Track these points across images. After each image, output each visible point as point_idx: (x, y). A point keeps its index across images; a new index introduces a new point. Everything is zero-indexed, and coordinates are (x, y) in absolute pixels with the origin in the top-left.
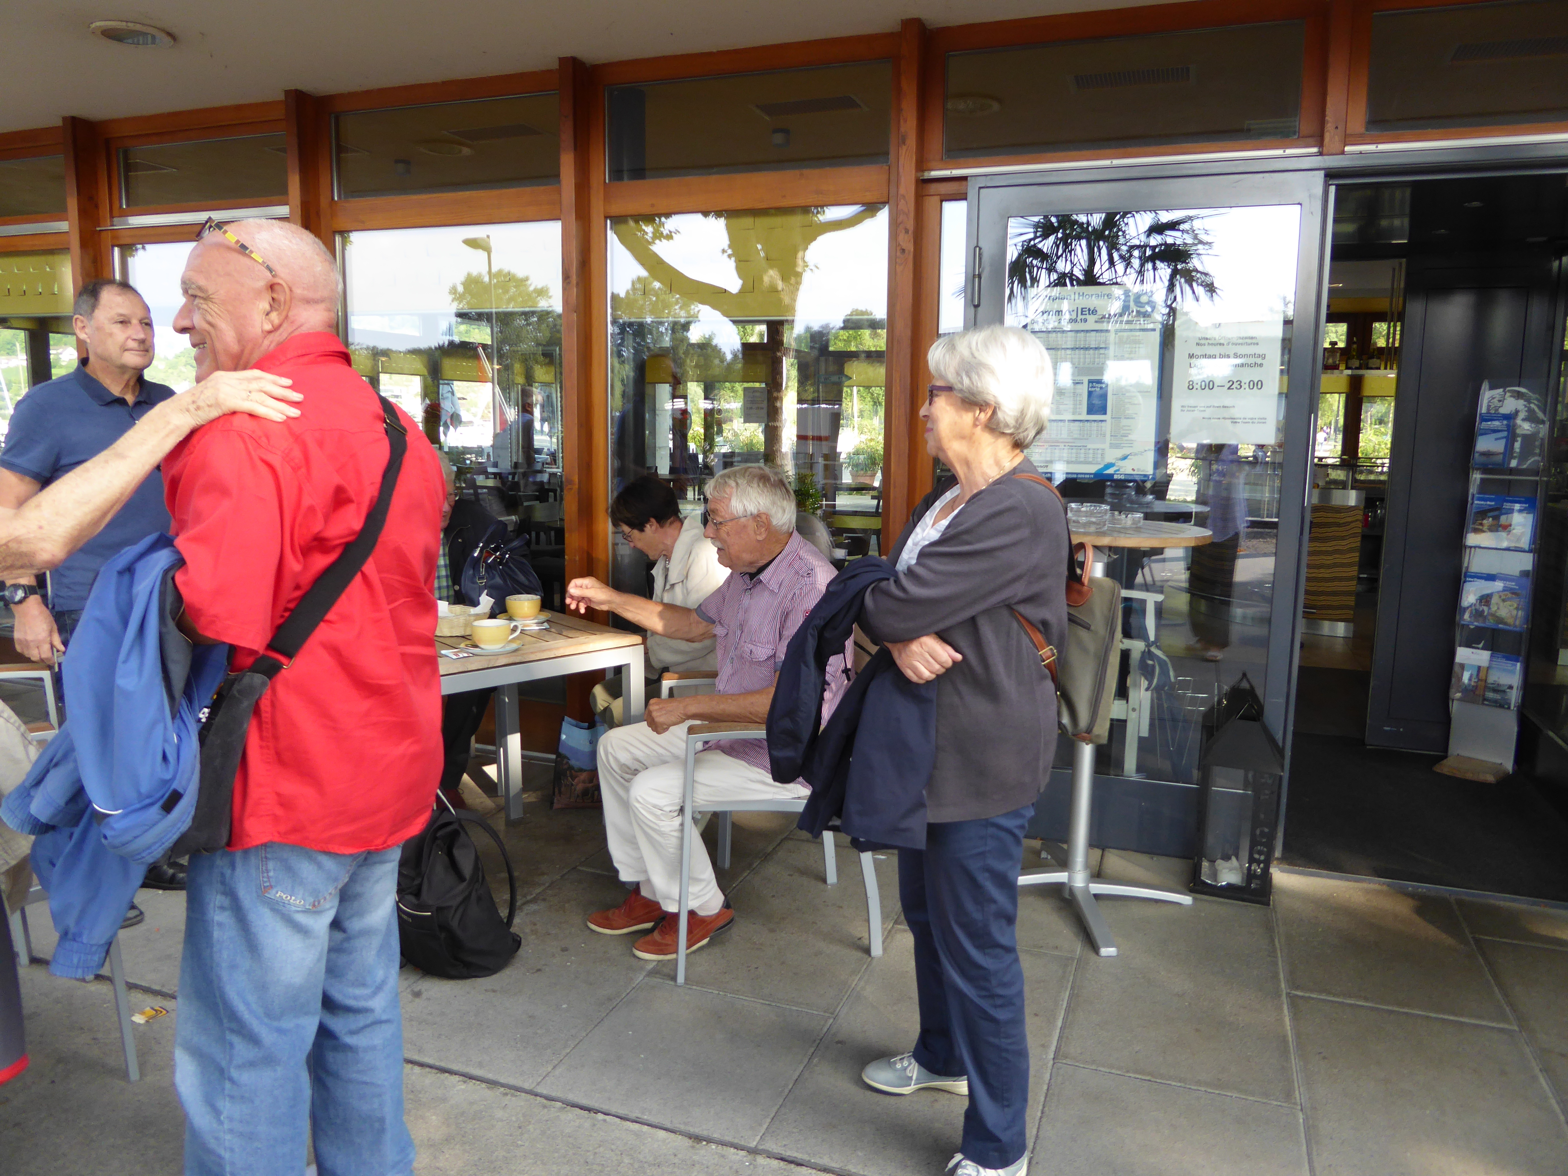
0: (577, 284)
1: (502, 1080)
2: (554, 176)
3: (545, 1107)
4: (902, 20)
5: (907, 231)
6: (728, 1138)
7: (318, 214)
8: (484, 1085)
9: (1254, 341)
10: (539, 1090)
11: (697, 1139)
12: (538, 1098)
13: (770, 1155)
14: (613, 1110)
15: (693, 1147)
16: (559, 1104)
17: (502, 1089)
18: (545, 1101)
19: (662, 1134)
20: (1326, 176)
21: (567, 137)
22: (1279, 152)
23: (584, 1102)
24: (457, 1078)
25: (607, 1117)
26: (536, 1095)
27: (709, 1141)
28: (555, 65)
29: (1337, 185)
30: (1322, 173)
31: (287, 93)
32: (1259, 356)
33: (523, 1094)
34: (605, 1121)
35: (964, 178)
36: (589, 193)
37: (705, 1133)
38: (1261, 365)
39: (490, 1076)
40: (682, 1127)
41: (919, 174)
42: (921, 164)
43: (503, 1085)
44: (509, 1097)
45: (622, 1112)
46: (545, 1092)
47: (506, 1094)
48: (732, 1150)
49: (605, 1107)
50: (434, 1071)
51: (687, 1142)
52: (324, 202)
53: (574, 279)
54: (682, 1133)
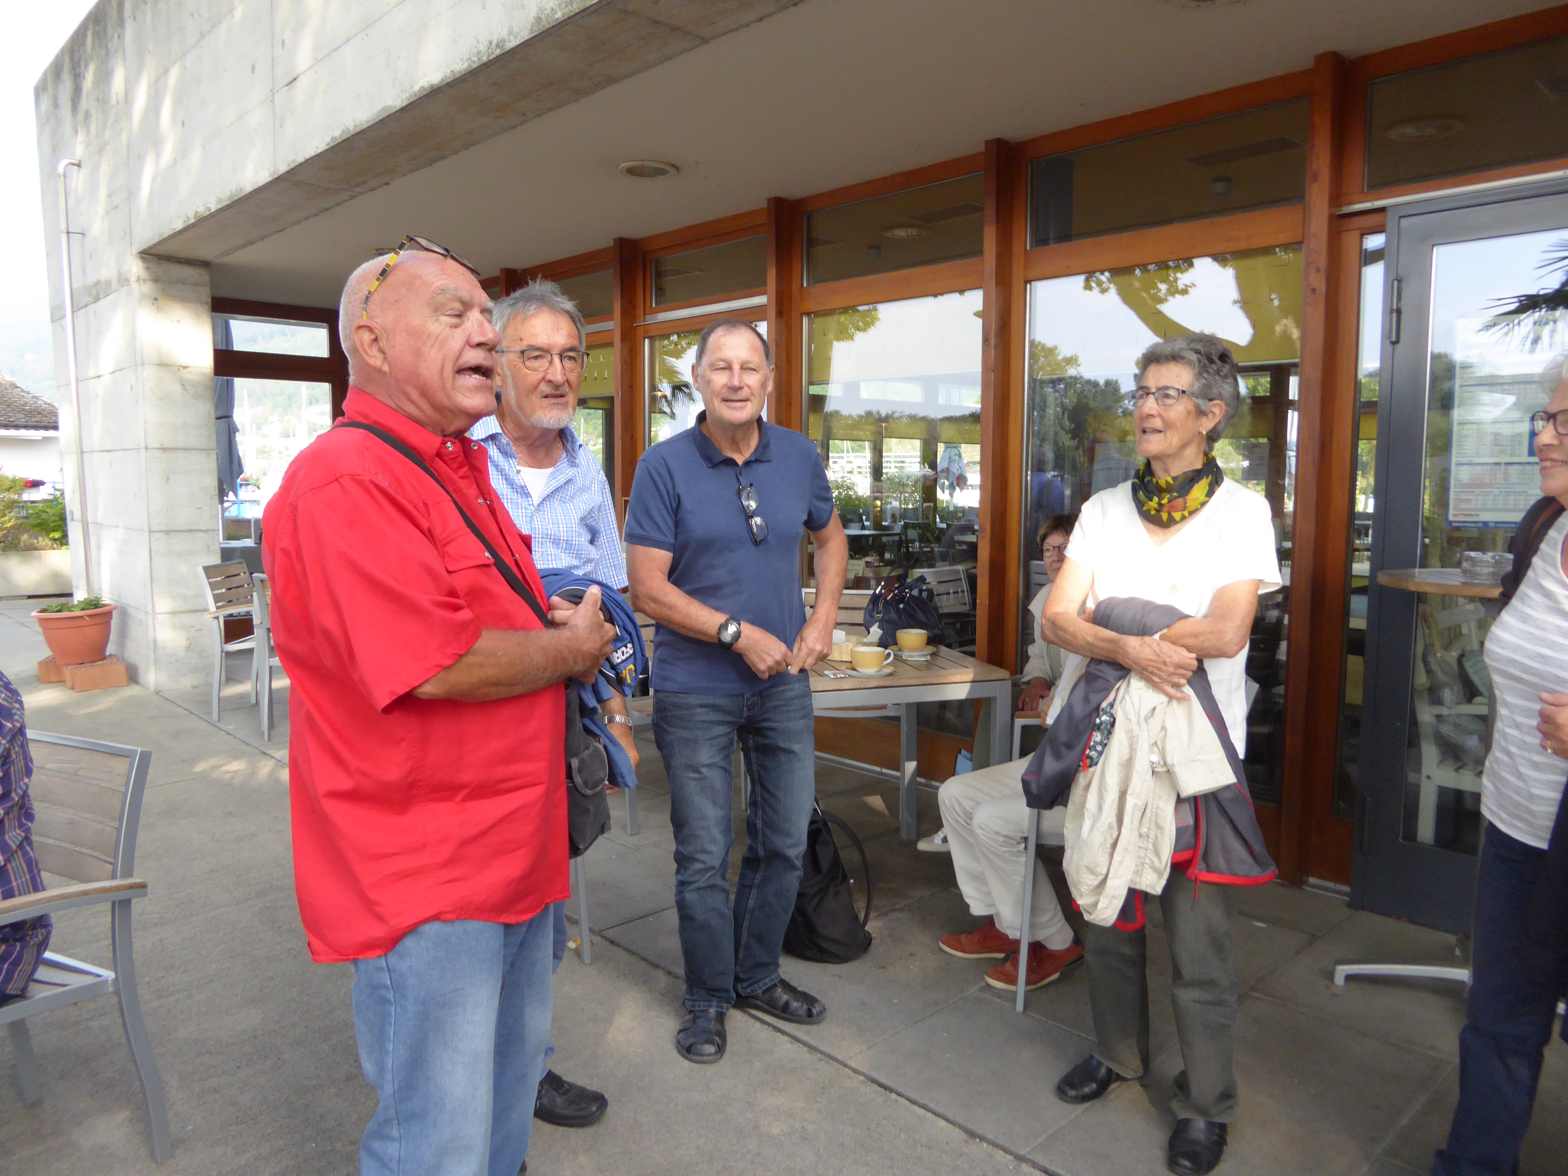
0: (996, 347)
1: (822, 1048)
2: (977, 251)
3: (849, 1077)
4: (1316, 57)
5: (1319, 269)
6: (1000, 1141)
7: (790, 299)
8: (806, 1049)
10: (849, 1063)
11: (972, 1134)
12: (846, 1069)
13: (1035, 1165)
14: (907, 1094)
15: (966, 1141)
16: (862, 1078)
17: (819, 1055)
18: (850, 1072)
19: (942, 1123)
21: (990, 212)
23: (884, 1081)
24: (786, 1038)
25: (899, 1099)
26: (846, 1066)
27: (982, 1139)
28: (982, 148)
31: (770, 200)
33: (835, 1063)
34: (896, 1101)
35: (1383, 210)
36: (1010, 263)
37: (981, 1132)
39: (813, 1043)
40: (962, 1122)
41: (1334, 210)
42: (1337, 197)
43: (821, 1052)
44: (823, 1062)
45: (913, 1096)
46: (853, 1065)
47: (822, 1060)
48: (1001, 1152)
49: (900, 1090)
50: (771, 1029)
51: (963, 1136)
52: (795, 290)
53: (993, 341)
54: (960, 1127)
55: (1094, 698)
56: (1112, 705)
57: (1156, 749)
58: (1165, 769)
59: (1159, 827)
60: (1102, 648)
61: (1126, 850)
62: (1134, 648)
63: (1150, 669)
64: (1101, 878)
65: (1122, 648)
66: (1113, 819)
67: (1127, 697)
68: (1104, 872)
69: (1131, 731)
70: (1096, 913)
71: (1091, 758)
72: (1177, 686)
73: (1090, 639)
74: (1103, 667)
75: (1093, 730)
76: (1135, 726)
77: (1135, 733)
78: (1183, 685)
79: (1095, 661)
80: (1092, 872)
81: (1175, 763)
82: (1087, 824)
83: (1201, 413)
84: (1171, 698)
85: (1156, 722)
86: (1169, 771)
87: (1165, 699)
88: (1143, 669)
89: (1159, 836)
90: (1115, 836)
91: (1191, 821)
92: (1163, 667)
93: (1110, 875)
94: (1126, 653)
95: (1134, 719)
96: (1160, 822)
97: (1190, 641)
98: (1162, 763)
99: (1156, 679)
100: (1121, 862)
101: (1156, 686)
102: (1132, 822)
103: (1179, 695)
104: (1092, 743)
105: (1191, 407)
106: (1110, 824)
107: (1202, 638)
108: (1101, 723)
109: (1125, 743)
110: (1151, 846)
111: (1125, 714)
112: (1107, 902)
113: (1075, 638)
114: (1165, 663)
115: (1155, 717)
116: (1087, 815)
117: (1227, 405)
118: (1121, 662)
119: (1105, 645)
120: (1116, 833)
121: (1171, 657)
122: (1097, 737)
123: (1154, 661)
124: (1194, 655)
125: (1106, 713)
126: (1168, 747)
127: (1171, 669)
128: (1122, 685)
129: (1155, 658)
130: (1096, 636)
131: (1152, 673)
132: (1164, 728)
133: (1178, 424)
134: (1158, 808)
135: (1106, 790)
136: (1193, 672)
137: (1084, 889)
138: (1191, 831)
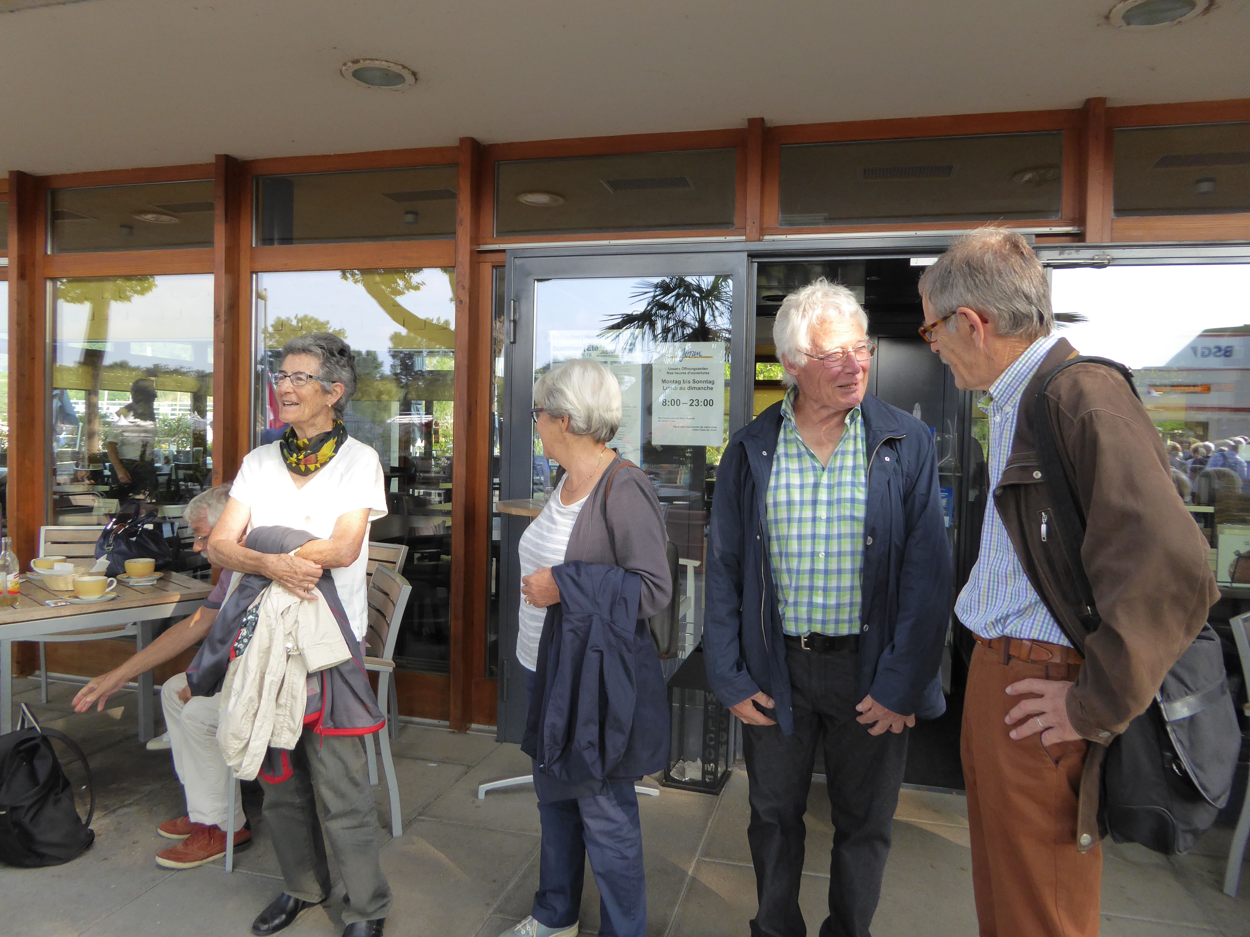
0: (226, 322)
2: (208, 242)
4: (460, 139)
5: (464, 288)
7: (33, 264)
9: (706, 371)
20: (748, 256)
21: (219, 212)
22: (722, 239)
28: (213, 160)
29: (758, 263)
30: (746, 254)
31: (11, 173)
32: (710, 382)
35: (503, 251)
36: (239, 255)
38: (712, 389)
41: (474, 246)
42: (476, 239)
52: (39, 255)
53: (223, 318)
55: (243, 604)
56: (257, 607)
57: (291, 638)
58: (297, 653)
59: (294, 697)
60: (250, 565)
61: (265, 716)
62: (273, 563)
63: (285, 578)
64: (245, 741)
65: (264, 563)
66: (254, 693)
67: (268, 600)
68: (248, 736)
69: (270, 625)
70: (242, 770)
71: (239, 649)
72: (307, 590)
73: (241, 559)
74: (251, 579)
75: (241, 628)
76: (273, 622)
77: (273, 627)
78: (313, 589)
79: (247, 575)
80: (237, 738)
81: (305, 647)
82: (233, 700)
83: (326, 392)
84: (303, 599)
85: (290, 618)
86: (300, 654)
87: (298, 600)
88: (280, 578)
89: (294, 703)
90: (256, 708)
91: (318, 690)
92: (294, 575)
93: (252, 739)
94: (267, 567)
95: (273, 616)
96: (295, 693)
97: (317, 557)
98: (295, 648)
99: (290, 585)
100: (261, 727)
101: (291, 591)
102: (269, 694)
103: (308, 596)
104: (240, 638)
105: (317, 387)
106: (250, 698)
107: (325, 554)
108: (247, 621)
109: (266, 634)
110: (288, 713)
111: (266, 613)
112: (250, 760)
113: (231, 558)
114: (296, 573)
115: (289, 613)
116: (233, 693)
117: (346, 386)
118: (264, 574)
119: (252, 562)
120: (257, 705)
121: (300, 568)
122: (244, 632)
123: (288, 572)
124: (320, 566)
125: (252, 614)
126: (300, 636)
127: (301, 577)
128: (265, 591)
129: (288, 569)
130: (246, 556)
131: (287, 581)
132: (296, 622)
133: (309, 398)
134: (293, 683)
135: (248, 672)
136: (320, 578)
137: (231, 752)
138: (318, 697)
